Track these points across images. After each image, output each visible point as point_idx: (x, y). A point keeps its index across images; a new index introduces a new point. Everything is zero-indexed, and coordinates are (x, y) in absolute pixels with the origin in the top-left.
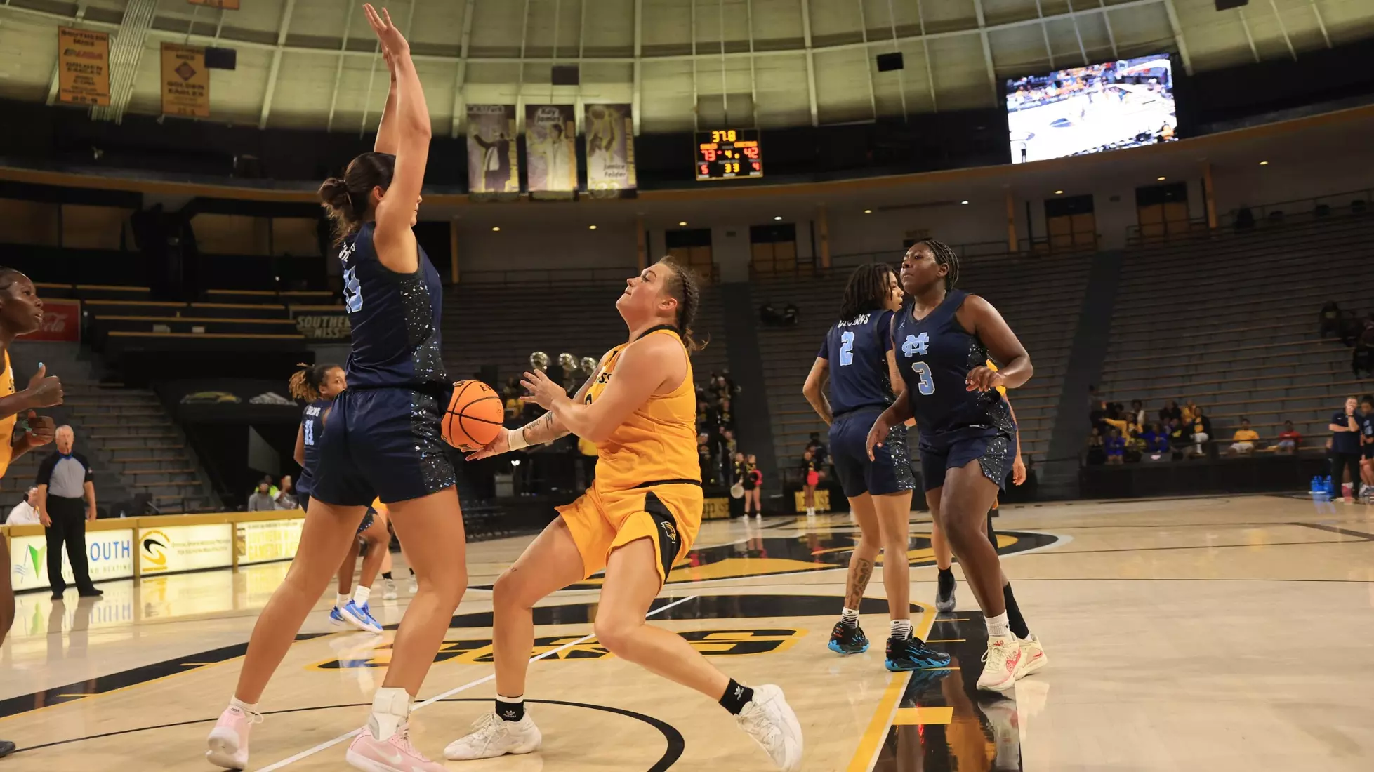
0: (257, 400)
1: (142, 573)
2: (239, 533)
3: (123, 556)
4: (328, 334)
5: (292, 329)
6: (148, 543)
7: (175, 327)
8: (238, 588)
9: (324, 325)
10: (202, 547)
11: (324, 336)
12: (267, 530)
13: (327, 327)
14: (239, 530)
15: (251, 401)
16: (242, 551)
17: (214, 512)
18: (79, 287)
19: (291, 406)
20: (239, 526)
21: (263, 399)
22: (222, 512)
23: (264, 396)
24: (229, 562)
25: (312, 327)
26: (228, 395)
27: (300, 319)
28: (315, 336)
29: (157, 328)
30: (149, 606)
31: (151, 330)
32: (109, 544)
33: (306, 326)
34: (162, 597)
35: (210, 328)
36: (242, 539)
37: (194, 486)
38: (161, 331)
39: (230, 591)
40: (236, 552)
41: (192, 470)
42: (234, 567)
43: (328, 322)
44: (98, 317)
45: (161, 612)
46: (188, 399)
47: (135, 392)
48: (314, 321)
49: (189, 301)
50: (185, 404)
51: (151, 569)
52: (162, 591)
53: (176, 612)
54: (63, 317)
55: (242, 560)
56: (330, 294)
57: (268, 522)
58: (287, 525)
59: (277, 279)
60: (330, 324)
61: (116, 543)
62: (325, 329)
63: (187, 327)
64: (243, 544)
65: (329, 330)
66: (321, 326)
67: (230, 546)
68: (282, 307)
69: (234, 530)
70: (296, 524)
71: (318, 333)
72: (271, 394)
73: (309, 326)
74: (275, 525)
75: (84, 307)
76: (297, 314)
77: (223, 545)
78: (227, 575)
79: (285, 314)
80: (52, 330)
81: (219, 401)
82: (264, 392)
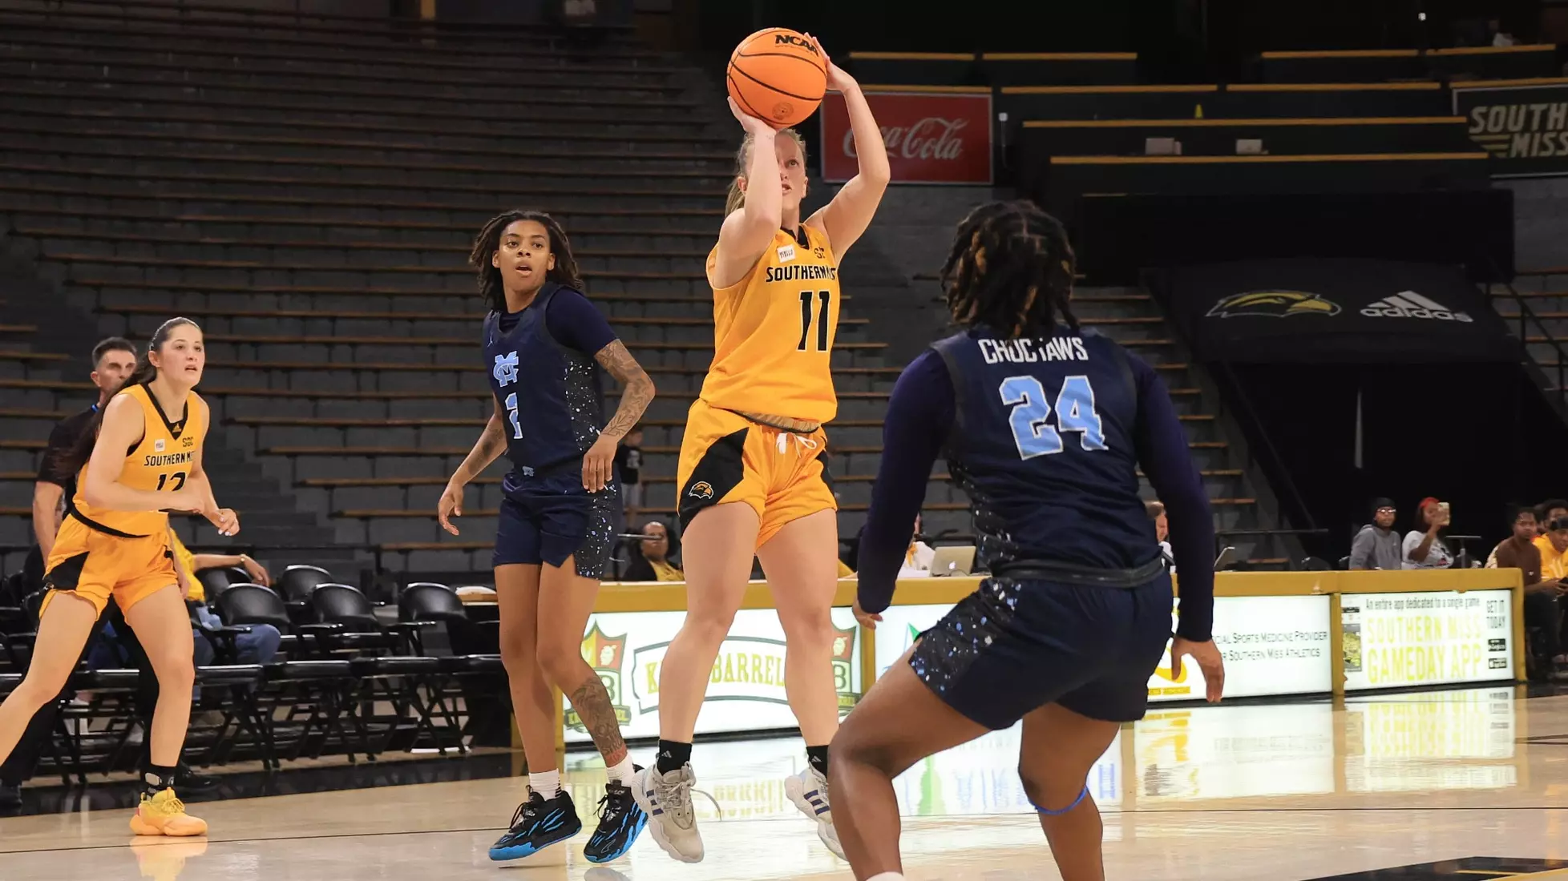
0: (1376, 310)
2: (1346, 619)
4: (1543, 147)
5: (1458, 138)
7: (1192, 141)
8: (1343, 745)
9: (1535, 125)
10: (1264, 647)
11: (1534, 153)
12: (1409, 613)
13: (1543, 129)
14: (1346, 610)
15: (1363, 312)
16: (1355, 661)
17: (1285, 567)
18: (987, 56)
19: (1455, 322)
20: (1347, 601)
21: (1393, 306)
22: (1308, 568)
23: (1390, 300)
24: (1321, 682)
25: (1505, 131)
26: (1312, 298)
27: (1477, 112)
28: (1513, 154)
29: (1152, 144)
30: (1153, 771)
31: (1140, 150)
33: (1491, 128)
34: (1181, 756)
35: (1274, 140)
36: (1353, 631)
37: (1239, 507)
38: (1162, 151)
39: (1329, 749)
40: (1340, 662)
41: (1236, 472)
42: (1335, 696)
43: (1544, 115)
44: (1027, 124)
45: (1181, 789)
46: (1222, 308)
47: (1106, 293)
48: (1509, 117)
49: (1222, 79)
50: (1216, 319)
52: (1181, 742)
53: (1214, 787)
54: (957, 125)
55: (1353, 681)
56: (1551, 47)
57: (1412, 596)
58: (1453, 603)
59: (1423, 17)
60: (1550, 126)
62: (1537, 136)
63: (1224, 141)
64: (1354, 645)
65: (1547, 137)
66: (1527, 128)
67: (1325, 646)
68: (1436, 86)
69: (1336, 611)
70: (1475, 602)
71: (1520, 145)
72: (1409, 294)
73: (1499, 128)
74: (1428, 604)
75: (1001, 103)
76: (1469, 101)
77: (1312, 644)
78: (1320, 713)
79: (1439, 103)
80: (937, 156)
81: (1292, 310)
82: (1394, 293)
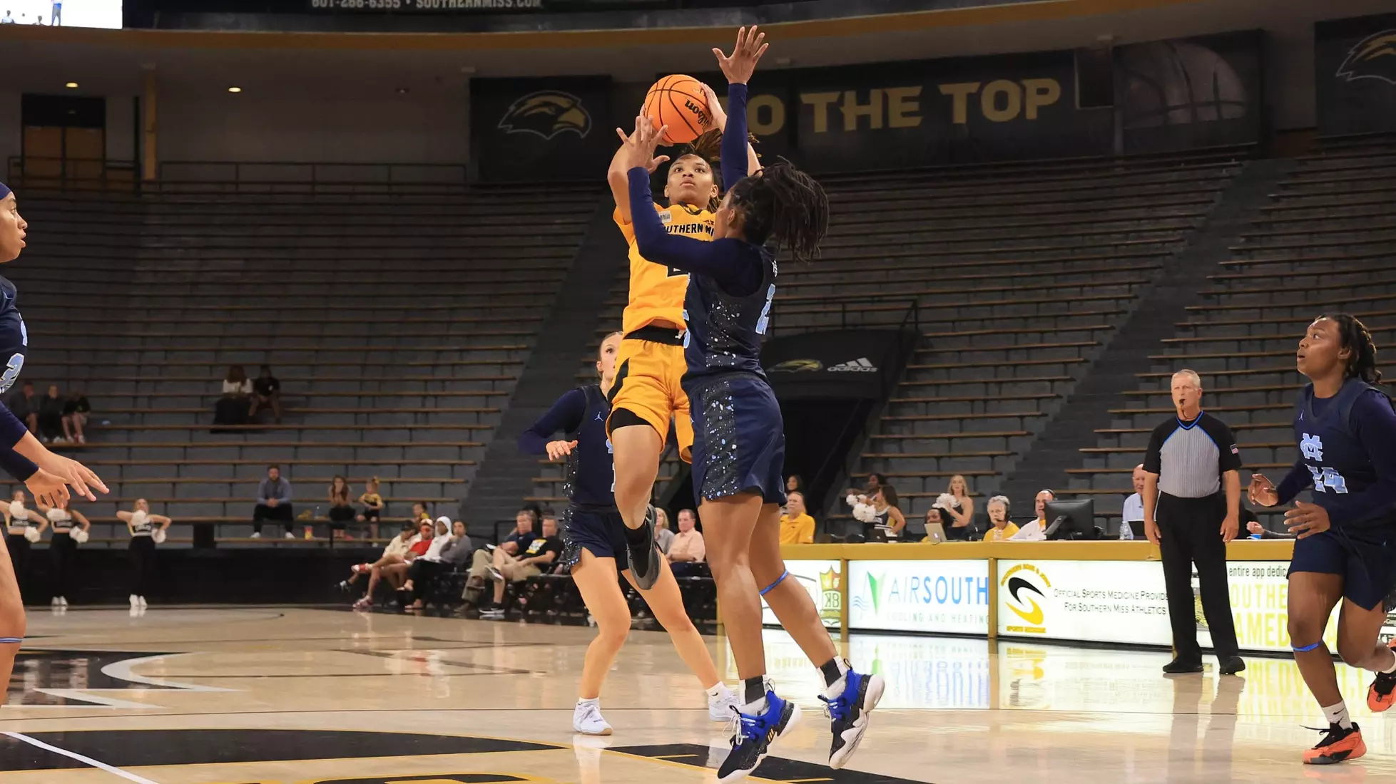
1: (1003, 631)
3: (978, 602)
6: (1016, 584)
10: (1110, 602)
32: (960, 579)
51: (1016, 629)
61: (969, 580)
